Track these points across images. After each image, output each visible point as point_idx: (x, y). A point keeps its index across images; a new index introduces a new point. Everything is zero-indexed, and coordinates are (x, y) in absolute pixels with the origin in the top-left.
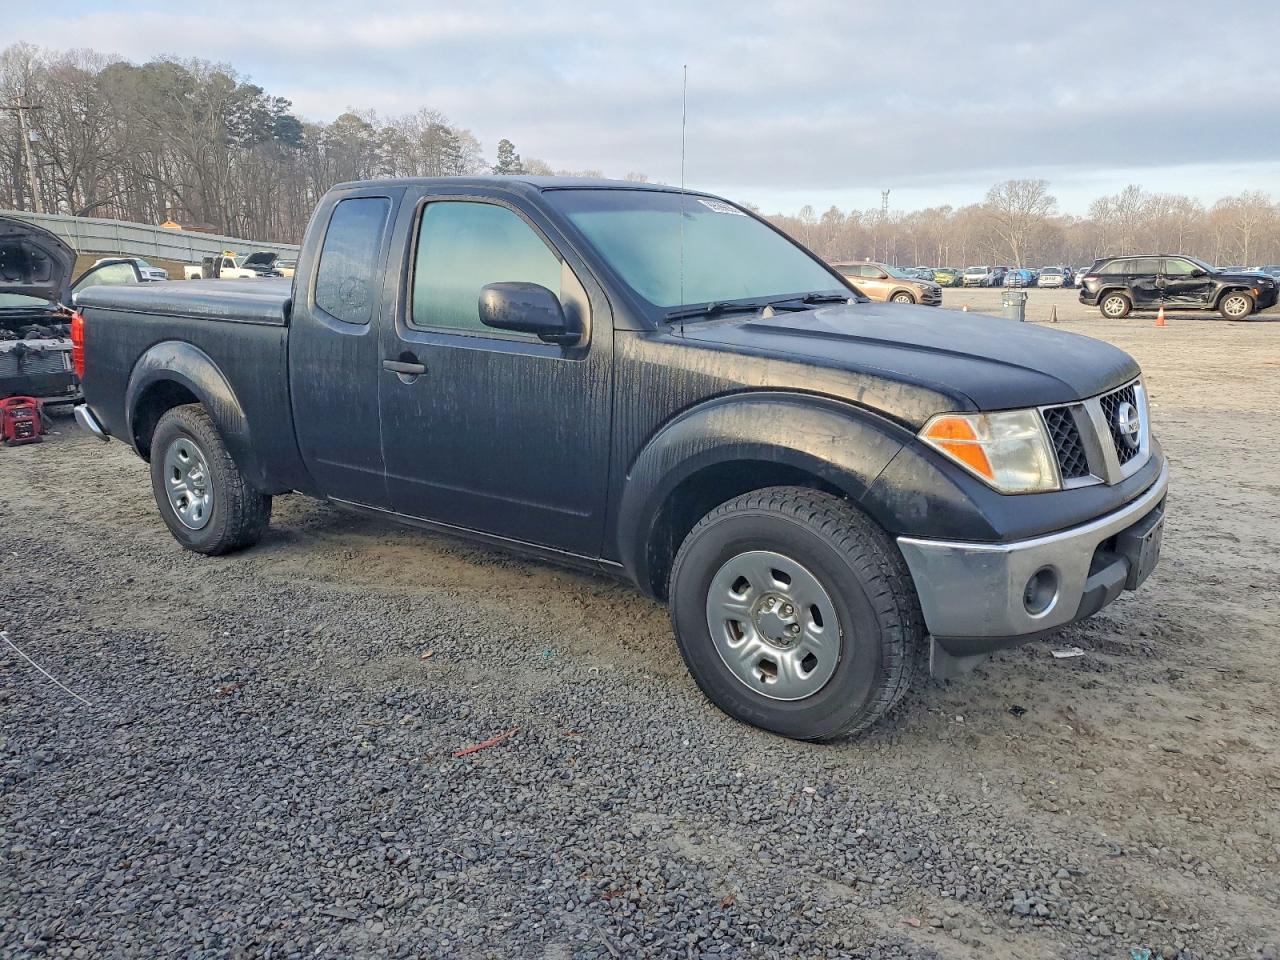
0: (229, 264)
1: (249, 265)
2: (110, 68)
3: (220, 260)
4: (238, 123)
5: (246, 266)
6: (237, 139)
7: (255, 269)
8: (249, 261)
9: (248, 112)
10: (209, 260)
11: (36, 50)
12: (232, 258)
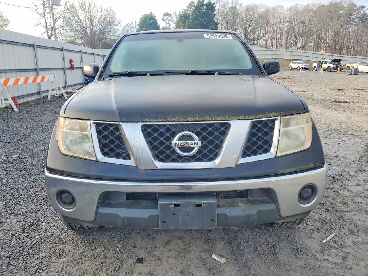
0: (326, 62)
1: (332, 63)
2: (319, 7)
3: (323, 61)
4: (355, 18)
5: (330, 63)
6: (354, 23)
7: (333, 64)
8: (332, 62)
9: (359, 14)
10: (320, 62)
11: (300, 5)
12: (327, 61)
